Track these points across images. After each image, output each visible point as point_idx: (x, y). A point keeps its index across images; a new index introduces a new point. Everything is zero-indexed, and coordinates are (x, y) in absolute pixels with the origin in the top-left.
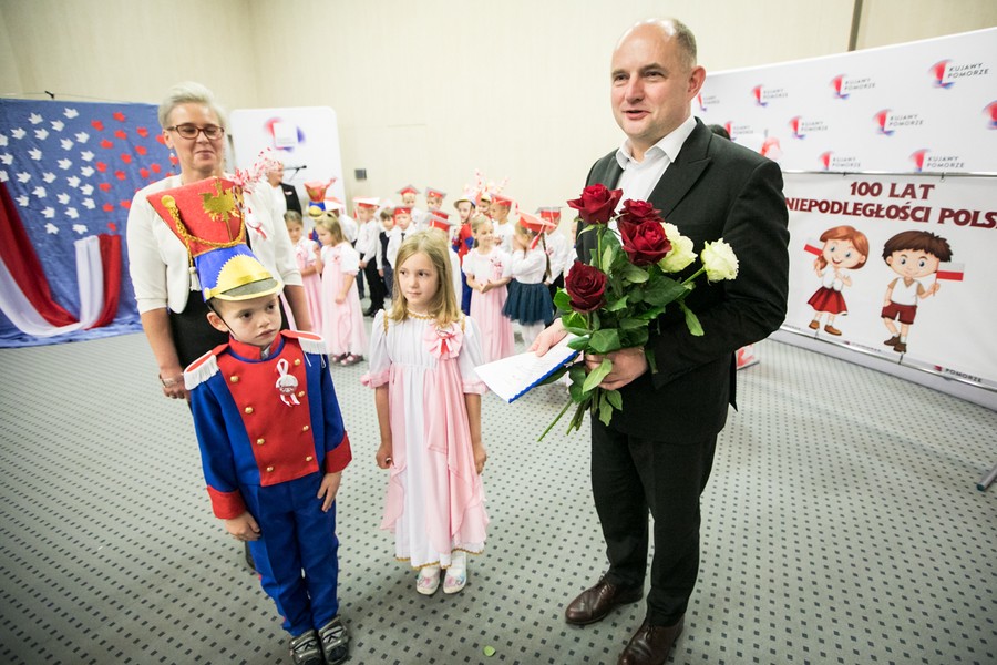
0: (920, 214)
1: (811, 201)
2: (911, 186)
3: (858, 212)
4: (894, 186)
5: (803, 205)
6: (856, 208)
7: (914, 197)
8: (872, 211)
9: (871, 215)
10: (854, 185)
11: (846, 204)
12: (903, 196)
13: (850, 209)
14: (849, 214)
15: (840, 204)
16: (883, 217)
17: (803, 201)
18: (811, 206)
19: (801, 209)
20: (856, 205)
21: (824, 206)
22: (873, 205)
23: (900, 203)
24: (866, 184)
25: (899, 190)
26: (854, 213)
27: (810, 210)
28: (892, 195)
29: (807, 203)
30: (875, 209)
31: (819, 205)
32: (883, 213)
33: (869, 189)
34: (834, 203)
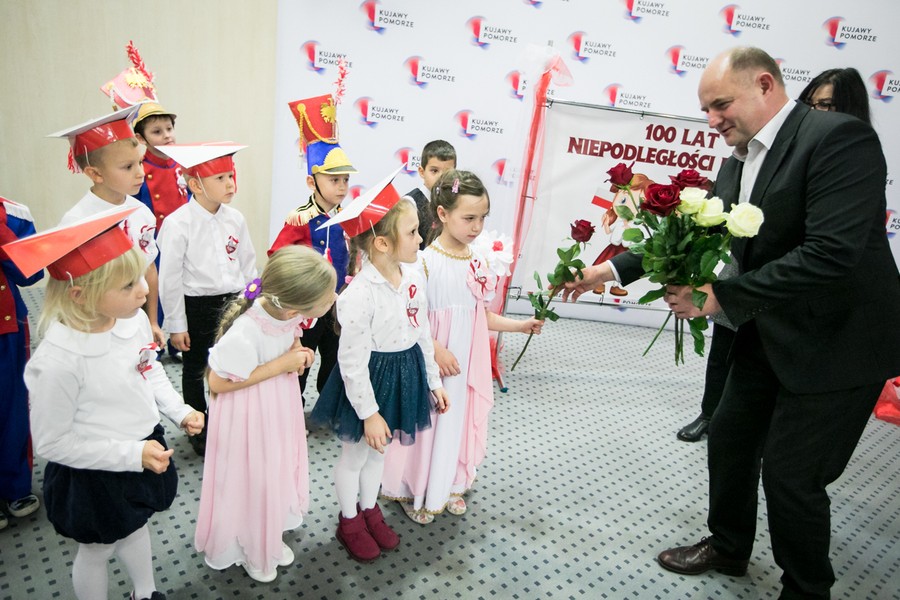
0: (706, 163)
1: (603, 144)
2: (701, 134)
3: (652, 159)
4: (687, 131)
5: (593, 148)
6: (650, 155)
7: (703, 145)
8: (665, 158)
9: (663, 163)
10: (649, 128)
11: (641, 148)
12: (694, 144)
13: (644, 155)
14: (643, 160)
15: (633, 148)
16: (674, 165)
17: (593, 142)
18: (603, 150)
19: (592, 154)
20: (651, 150)
21: (617, 151)
22: (666, 151)
23: (691, 151)
24: (661, 127)
25: (691, 138)
26: (648, 160)
27: (601, 155)
28: (685, 142)
29: (599, 146)
30: (668, 156)
31: (611, 148)
32: (675, 160)
33: (664, 134)
34: (628, 147)
